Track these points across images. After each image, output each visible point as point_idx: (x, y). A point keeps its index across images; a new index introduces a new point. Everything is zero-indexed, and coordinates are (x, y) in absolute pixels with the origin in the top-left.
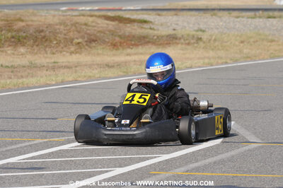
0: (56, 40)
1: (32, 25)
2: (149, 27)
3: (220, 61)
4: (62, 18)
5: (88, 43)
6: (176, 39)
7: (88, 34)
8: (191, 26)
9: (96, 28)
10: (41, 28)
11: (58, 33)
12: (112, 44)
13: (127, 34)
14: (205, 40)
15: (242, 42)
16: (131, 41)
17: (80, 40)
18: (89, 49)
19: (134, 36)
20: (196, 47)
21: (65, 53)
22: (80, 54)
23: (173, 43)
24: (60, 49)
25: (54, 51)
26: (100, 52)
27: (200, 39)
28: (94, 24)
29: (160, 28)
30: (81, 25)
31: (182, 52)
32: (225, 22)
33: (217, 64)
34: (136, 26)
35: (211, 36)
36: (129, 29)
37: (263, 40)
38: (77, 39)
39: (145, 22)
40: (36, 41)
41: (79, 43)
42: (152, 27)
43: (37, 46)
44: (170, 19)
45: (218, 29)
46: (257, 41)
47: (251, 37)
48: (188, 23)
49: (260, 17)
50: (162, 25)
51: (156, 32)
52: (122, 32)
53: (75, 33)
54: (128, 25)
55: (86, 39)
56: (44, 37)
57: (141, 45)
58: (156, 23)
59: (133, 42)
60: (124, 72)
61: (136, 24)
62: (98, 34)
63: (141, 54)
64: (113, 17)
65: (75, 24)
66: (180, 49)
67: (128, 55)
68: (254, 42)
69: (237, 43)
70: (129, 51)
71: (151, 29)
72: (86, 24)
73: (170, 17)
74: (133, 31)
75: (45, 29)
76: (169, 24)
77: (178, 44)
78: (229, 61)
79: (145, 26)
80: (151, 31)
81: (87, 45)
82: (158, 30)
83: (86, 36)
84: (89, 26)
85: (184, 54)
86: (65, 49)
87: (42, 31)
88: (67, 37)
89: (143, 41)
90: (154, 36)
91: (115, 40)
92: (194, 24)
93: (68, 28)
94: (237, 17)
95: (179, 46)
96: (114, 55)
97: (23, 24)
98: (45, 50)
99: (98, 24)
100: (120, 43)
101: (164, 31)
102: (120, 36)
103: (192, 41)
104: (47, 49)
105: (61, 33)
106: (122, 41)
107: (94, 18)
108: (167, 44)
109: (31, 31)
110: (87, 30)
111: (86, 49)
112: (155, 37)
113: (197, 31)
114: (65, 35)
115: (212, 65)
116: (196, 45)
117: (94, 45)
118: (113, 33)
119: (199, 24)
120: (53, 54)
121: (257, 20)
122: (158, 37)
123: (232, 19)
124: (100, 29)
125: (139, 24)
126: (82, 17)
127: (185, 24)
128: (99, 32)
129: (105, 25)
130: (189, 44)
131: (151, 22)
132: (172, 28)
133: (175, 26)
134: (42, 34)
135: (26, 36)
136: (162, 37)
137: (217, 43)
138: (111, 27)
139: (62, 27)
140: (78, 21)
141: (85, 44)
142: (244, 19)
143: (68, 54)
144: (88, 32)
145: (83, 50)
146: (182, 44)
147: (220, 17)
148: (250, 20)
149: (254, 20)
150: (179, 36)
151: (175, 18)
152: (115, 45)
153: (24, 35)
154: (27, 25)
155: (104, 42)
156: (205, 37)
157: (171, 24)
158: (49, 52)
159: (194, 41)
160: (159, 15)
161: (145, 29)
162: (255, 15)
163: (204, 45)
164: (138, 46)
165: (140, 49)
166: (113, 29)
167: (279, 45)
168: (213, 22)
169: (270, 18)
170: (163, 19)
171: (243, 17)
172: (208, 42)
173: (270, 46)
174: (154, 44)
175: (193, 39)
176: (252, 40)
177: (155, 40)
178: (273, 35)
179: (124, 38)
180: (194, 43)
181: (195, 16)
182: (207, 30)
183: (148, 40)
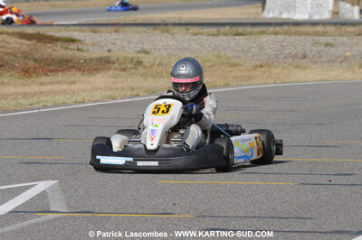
2: (75, 47)
6: (109, 63)
8: (132, 46)
9: (5, 50)
12: (22, 69)
13: (45, 56)
14: (146, 64)
16: (50, 65)
19: (53, 59)
20: (133, 74)
23: (104, 69)
26: (5, 80)
27: (140, 63)
28: (3, 44)
29: (91, 49)
32: (177, 41)
34: (59, 46)
35: (155, 59)
36: (49, 51)
37: (222, 64)
39: (73, 41)
42: (80, 47)
44: (106, 37)
45: (166, 49)
46: (214, 65)
48: (129, 42)
49: (225, 35)
50: (94, 45)
51: (84, 54)
52: (40, 54)
54: (49, 45)
57: (62, 71)
58: (87, 42)
59: (51, 68)
61: (59, 43)
62: (6, 58)
63: (59, 83)
64: (31, 35)
66: (111, 77)
67: (42, 84)
68: (210, 67)
70: (44, 79)
71: (78, 50)
73: (108, 35)
74: (54, 53)
76: (103, 44)
77: (109, 69)
78: (141, 94)
79: (72, 46)
80: (77, 53)
82: (88, 51)
85: (113, 83)
90: (80, 59)
91: (27, 64)
92: (136, 44)
94: (196, 34)
95: (112, 71)
96: (24, 85)
99: (9, 44)
100: (35, 68)
101: (95, 53)
102: (35, 60)
103: (129, 66)
106: (37, 65)
108: (95, 70)
112: (82, 61)
113: (139, 52)
116: (133, 71)
118: (26, 56)
119: (143, 44)
121: (220, 38)
122: (85, 61)
123: (187, 37)
124: (10, 50)
125: (66, 44)
127: (125, 44)
128: (8, 54)
129: (18, 45)
130: (124, 70)
131: (80, 41)
132: (106, 49)
133: (111, 47)
136: (91, 60)
137: (160, 69)
138: (25, 48)
142: (204, 37)
146: (116, 69)
147: (173, 34)
148: (210, 38)
149: (216, 38)
150: (114, 59)
151: (114, 36)
152: (26, 72)
155: (14, 68)
156: (146, 60)
157: (106, 44)
159: (132, 66)
160: (95, 32)
161: (71, 49)
162: (219, 31)
163: (145, 70)
164: (57, 71)
165: (60, 77)
166: (28, 50)
167: (242, 71)
168: (162, 41)
169: (237, 35)
170: (97, 37)
171: (202, 34)
172: (150, 67)
173: (230, 71)
174: (80, 70)
175: (131, 63)
176: (208, 64)
177: (83, 64)
178: (237, 57)
179: (40, 62)
180: (132, 68)
181: (141, 32)
182: (153, 51)
183: (72, 64)
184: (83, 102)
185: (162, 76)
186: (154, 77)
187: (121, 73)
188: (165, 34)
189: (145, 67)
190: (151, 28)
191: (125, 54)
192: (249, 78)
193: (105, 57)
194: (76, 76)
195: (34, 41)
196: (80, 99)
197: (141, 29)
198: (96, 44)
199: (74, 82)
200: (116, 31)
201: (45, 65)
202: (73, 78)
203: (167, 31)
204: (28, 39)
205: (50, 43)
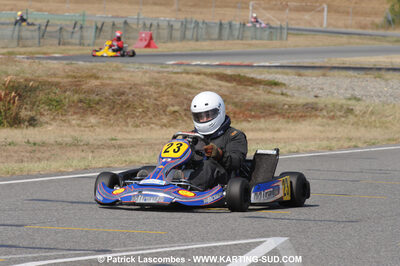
0: (142, 106)
1: (109, 85)
2: (279, 91)
4: (156, 75)
5: (188, 113)
6: (316, 109)
8: (342, 91)
10: (122, 90)
11: (146, 97)
13: (246, 100)
14: (357, 112)
16: (251, 110)
17: (176, 108)
19: (255, 105)
20: (343, 122)
21: (153, 126)
22: (176, 128)
23: (310, 116)
24: (147, 120)
25: (138, 122)
27: (350, 111)
28: (200, 85)
29: (296, 94)
30: (182, 85)
31: (320, 128)
32: (392, 88)
34: (261, 90)
35: (368, 106)
36: (251, 94)
38: (173, 106)
39: (276, 84)
40: (114, 108)
41: (175, 112)
42: (285, 91)
43: (115, 114)
44: (313, 81)
45: (379, 96)
48: (338, 87)
50: (299, 89)
51: (288, 99)
52: (240, 97)
53: (171, 97)
54: (251, 88)
55: (185, 106)
56: (126, 101)
57: (264, 117)
58: (292, 86)
59: (253, 113)
61: (261, 87)
64: (231, 76)
65: (172, 86)
66: (319, 125)
71: (282, 94)
72: (188, 86)
73: (314, 79)
74: (256, 97)
75: (127, 91)
76: (309, 89)
77: (317, 116)
79: (275, 90)
80: (283, 98)
82: (292, 96)
83: (186, 101)
84: (193, 88)
86: (154, 120)
87: (123, 94)
88: (159, 103)
89: (267, 112)
90: (284, 105)
91: (227, 108)
92: (346, 89)
93: (160, 90)
95: (320, 118)
97: (97, 82)
98: (125, 121)
100: (235, 113)
101: (301, 99)
102: (235, 104)
103: (339, 113)
104: (129, 120)
105: (149, 97)
106: (237, 110)
108: (301, 117)
109: (107, 94)
110: (189, 93)
111: (184, 121)
112: (286, 107)
113: (350, 99)
114: (156, 100)
116: (343, 119)
119: (353, 89)
120: (137, 126)
122: (290, 107)
125: (267, 87)
126: (184, 75)
127: (334, 89)
129: (217, 88)
130: (333, 118)
131: (284, 85)
132: (312, 94)
133: (318, 92)
134: (123, 98)
135: (100, 100)
136: (297, 106)
137: (373, 118)
138: (224, 91)
139: (152, 89)
140: (178, 80)
141: (183, 113)
143: (158, 128)
144: (190, 96)
145: (180, 121)
146: (324, 117)
147: (387, 80)
151: (321, 80)
153: (97, 98)
154: (103, 85)
156: (358, 108)
157: (313, 88)
158: (130, 124)
159: (341, 114)
160: (300, 75)
161: (274, 94)
163: (355, 120)
164: (259, 118)
165: (262, 123)
166: (227, 93)
168: (375, 87)
170: (302, 81)
172: (362, 117)
174: (283, 116)
175: (340, 111)
177: (287, 110)
179: (241, 107)
180: (341, 116)
181: (351, 77)
182: (364, 98)
183: (275, 110)
184: (297, 152)
185: (375, 127)
186: (366, 127)
187: (330, 122)
188: (378, 79)
189: (356, 116)
190: (362, 73)
191: (334, 101)
193: (312, 104)
194: (279, 123)
195: (234, 84)
196: (294, 148)
197: (351, 73)
198: (301, 88)
199: (278, 130)
200: (324, 75)
201: (248, 110)
202: (277, 126)
203: (380, 77)
204: (227, 81)
205: (251, 86)
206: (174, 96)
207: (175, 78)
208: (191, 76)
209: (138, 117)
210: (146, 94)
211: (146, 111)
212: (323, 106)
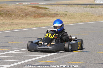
0: (14, 14)
1: (5, 9)
2: (48, 10)
3: (71, 23)
4: (16, 7)
5: (26, 16)
6: (57, 15)
7: (26, 13)
8: (63, 10)
9: (29, 11)
10: (9, 10)
13: (40, 13)
14: (68, 15)
15: (81, 16)
16: (41, 15)
17: (22, 15)
18: (26, 18)
19: (42, 14)
20: (65, 18)
21: (17, 19)
22: (23, 19)
23: (56, 16)
24: (15, 18)
25: (13, 18)
26: (30, 19)
27: (66, 15)
28: (28, 9)
29: (52, 11)
30: (23, 9)
32: (75, 9)
33: (70, 24)
34: (43, 10)
35: (70, 14)
37: (89, 15)
38: (22, 14)
39: (46, 8)
40: (7, 15)
41: (22, 16)
42: (49, 10)
43: (7, 17)
44: (55, 7)
45: (73, 11)
46: (87, 16)
47: (85, 14)
48: (62, 9)
49: (88, 7)
50: (52, 9)
51: (50, 12)
52: (38, 12)
53: (21, 12)
54: (40, 10)
55: (25, 14)
56: (10, 13)
57: (45, 17)
58: (51, 9)
59: (42, 16)
60: (36, 26)
61: (43, 9)
62: (29, 13)
63: (45, 20)
64: (35, 7)
65: (21, 9)
67: (40, 20)
68: (86, 16)
69: (79, 16)
70: (40, 19)
71: (48, 11)
72: (25, 9)
73: (56, 7)
74: (42, 12)
75: (10, 11)
76: (55, 9)
77: (58, 16)
78: (74, 23)
79: (46, 10)
80: (48, 12)
81: (25, 16)
82: (51, 11)
83: (25, 13)
86: (17, 18)
87: (9, 11)
88: (18, 13)
89: (45, 15)
91: (35, 15)
92: (64, 10)
93: (18, 10)
94: (80, 7)
96: (35, 20)
97: (2, 9)
99: (29, 9)
100: (37, 16)
102: (37, 14)
103: (63, 16)
104: (11, 18)
105: (16, 12)
106: (38, 15)
107: (28, 7)
108: (54, 16)
109: (5, 11)
110: (25, 11)
112: (50, 14)
113: (65, 12)
114: (17, 13)
115: (68, 24)
116: (64, 17)
117: (28, 16)
118: (34, 12)
119: (66, 9)
120: (13, 19)
121: (87, 8)
122: (51, 14)
123: (78, 8)
124: (30, 11)
125: (44, 9)
126: (24, 7)
127: (61, 9)
128: (30, 12)
129: (32, 10)
130: (62, 17)
132: (56, 11)
134: (9, 12)
135: (3, 13)
136: (52, 14)
137: (72, 16)
138: (34, 10)
139: (16, 10)
140: (22, 8)
141: (24, 16)
142: (82, 8)
144: (26, 12)
145: (24, 18)
146: (59, 16)
147: (74, 7)
148: (84, 8)
149: (86, 8)
151: (57, 7)
152: (35, 17)
155: (31, 16)
158: (11, 19)
160: (52, 6)
161: (46, 11)
162: (87, 6)
164: (43, 17)
165: (44, 18)
166: (35, 11)
167: (95, 17)
168: (71, 9)
169: (92, 7)
171: (82, 7)
173: (91, 17)
175: (63, 15)
176: (85, 15)
177: (50, 15)
178: (93, 14)
180: (64, 16)
181: (65, 6)
182: (69, 11)
183: (47, 15)
185: (73, 19)
186: (70, 19)
188: (72, 7)
190: (67, 5)
191: (62, 12)
192: (97, 19)
193: (56, 13)
194: (49, 18)
195: (36, 9)
199: (49, 20)
201: (40, 15)
203: (72, 6)
204: (34, 8)
205: (40, 9)
206: (22, 12)
207: (21, 7)
208: (25, 7)
209: (13, 17)
210: (15, 11)
211: (15, 16)
212: (59, 14)
